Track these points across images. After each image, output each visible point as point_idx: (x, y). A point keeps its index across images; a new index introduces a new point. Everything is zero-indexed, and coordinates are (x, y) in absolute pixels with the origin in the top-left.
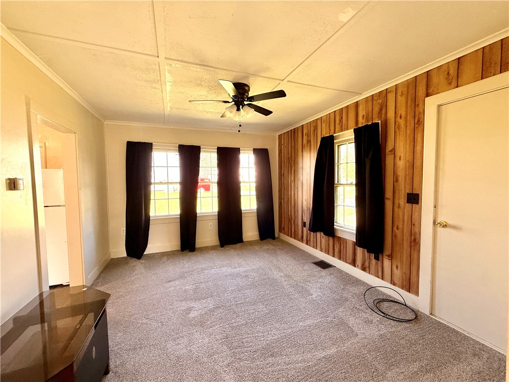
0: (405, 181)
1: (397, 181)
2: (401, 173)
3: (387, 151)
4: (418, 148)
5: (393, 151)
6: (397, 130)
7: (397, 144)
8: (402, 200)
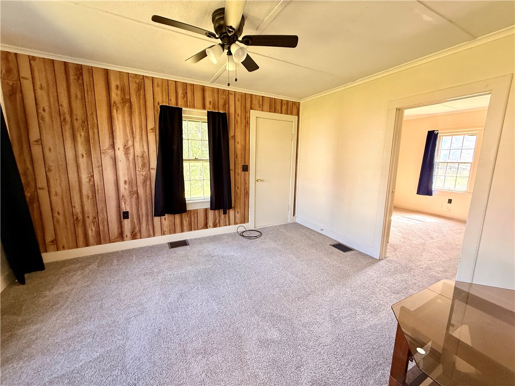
0: (241, 158)
1: (237, 157)
2: (239, 153)
3: (230, 136)
4: (247, 138)
5: (234, 137)
6: (236, 123)
7: (236, 133)
8: (239, 170)
